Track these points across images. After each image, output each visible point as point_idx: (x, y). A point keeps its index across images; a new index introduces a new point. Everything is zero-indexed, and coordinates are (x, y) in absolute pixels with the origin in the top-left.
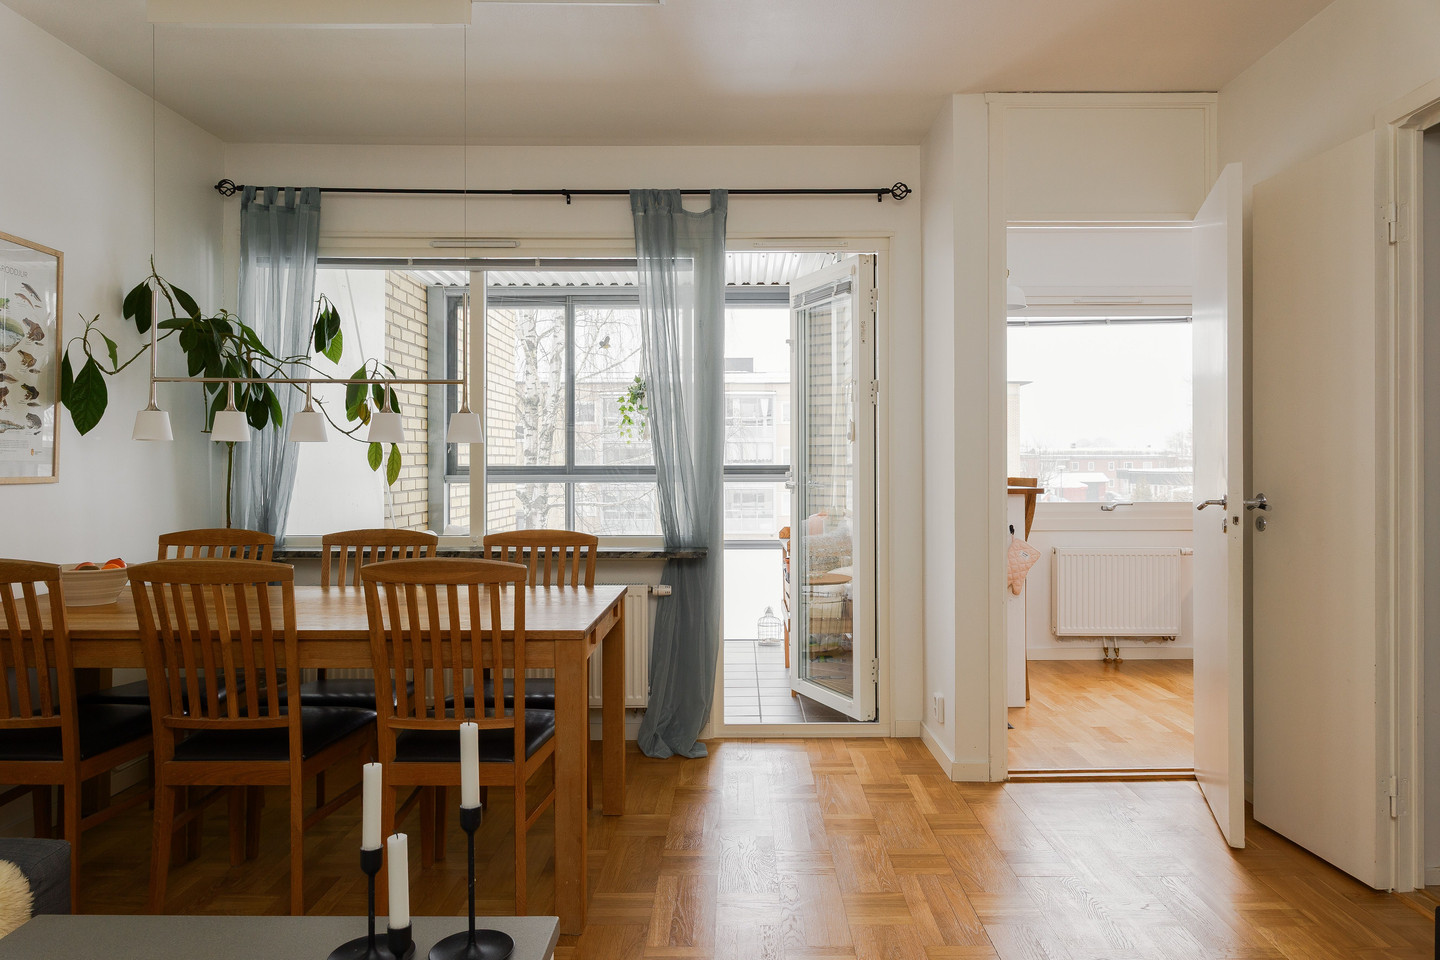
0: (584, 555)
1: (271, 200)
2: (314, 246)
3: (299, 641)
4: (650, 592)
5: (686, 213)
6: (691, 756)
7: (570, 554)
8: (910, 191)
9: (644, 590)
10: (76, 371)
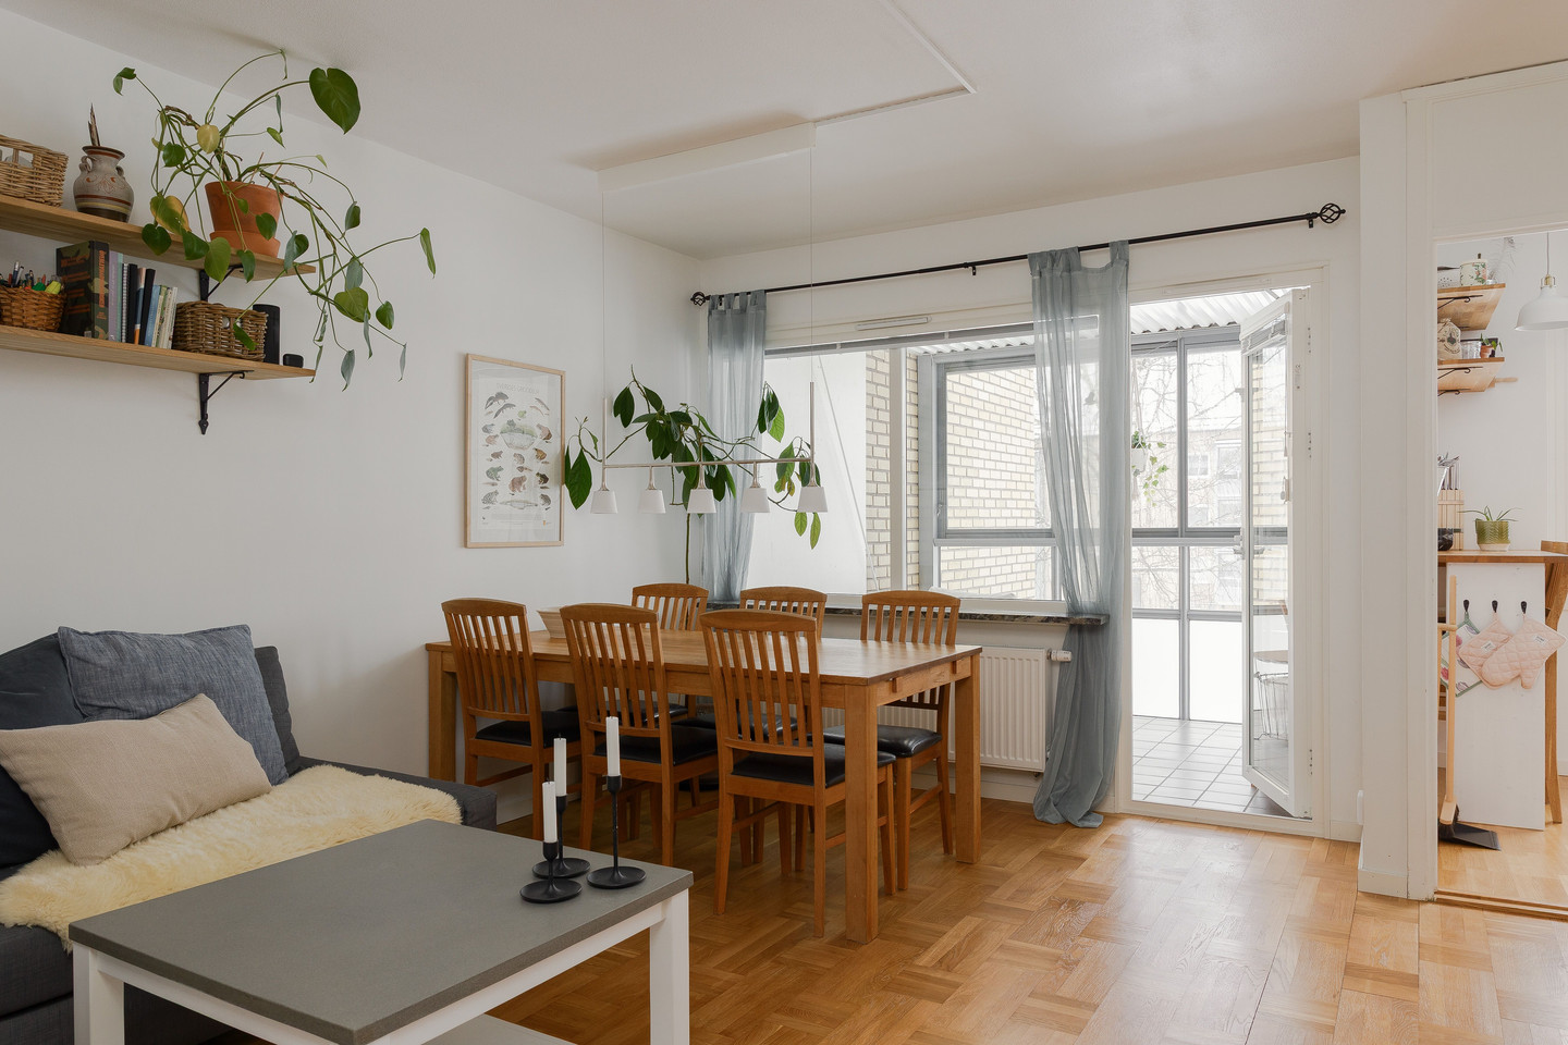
0: (947, 616)
1: (729, 306)
2: (762, 339)
3: (667, 671)
4: (1049, 657)
5: (1086, 269)
6: (1079, 824)
7: (935, 615)
8: (1344, 211)
9: (1042, 655)
10: (573, 460)
